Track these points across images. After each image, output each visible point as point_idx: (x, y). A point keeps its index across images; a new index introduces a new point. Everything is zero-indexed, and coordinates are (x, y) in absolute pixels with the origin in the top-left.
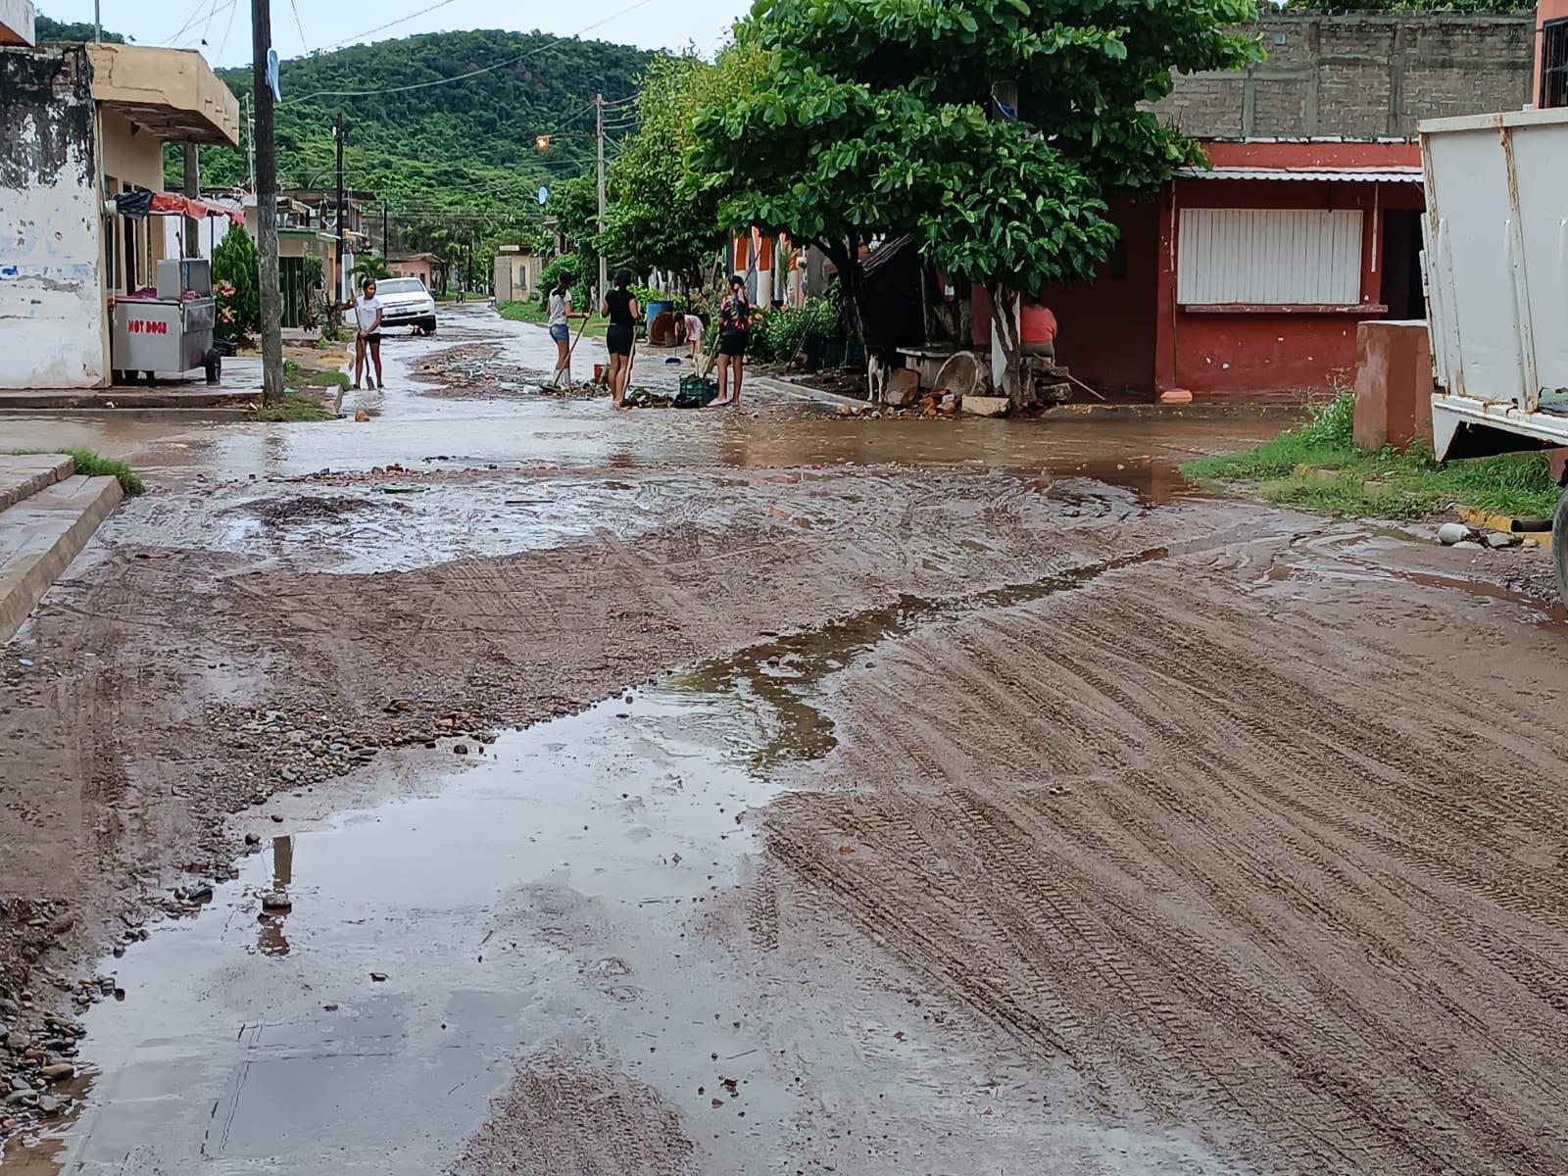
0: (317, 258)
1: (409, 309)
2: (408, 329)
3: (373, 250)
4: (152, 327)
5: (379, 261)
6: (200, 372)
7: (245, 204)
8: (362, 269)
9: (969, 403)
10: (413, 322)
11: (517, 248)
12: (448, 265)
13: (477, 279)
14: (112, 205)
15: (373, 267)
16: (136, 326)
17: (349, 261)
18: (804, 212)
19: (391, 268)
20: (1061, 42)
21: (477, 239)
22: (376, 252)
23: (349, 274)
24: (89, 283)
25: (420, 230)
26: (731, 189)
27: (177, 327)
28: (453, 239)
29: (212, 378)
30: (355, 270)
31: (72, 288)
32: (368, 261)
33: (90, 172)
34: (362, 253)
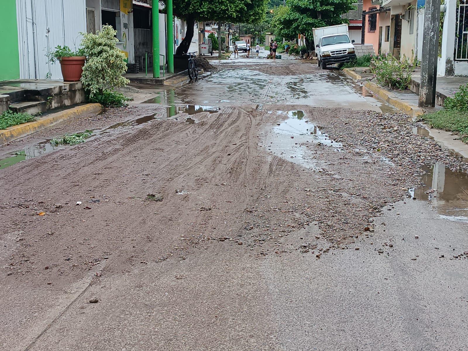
0: (224, 37)
1: (242, 47)
2: (242, 51)
3: (236, 34)
4: (204, 48)
5: (237, 37)
6: (210, 54)
7: (212, 27)
8: (234, 39)
9: (313, 58)
10: (243, 50)
11: (270, 33)
12: (255, 37)
13: (263, 41)
14: (200, 32)
15: (236, 38)
16: (202, 48)
17: (231, 37)
18: (292, 32)
19: (241, 38)
20: (324, 9)
21: (263, 31)
22: (237, 35)
23: (231, 40)
24: (197, 42)
25: (248, 29)
26: (284, 28)
27: (208, 48)
28: (256, 31)
29: (212, 55)
30: (232, 39)
31: (195, 43)
32: (235, 37)
33: (197, 27)
34: (234, 35)
